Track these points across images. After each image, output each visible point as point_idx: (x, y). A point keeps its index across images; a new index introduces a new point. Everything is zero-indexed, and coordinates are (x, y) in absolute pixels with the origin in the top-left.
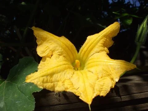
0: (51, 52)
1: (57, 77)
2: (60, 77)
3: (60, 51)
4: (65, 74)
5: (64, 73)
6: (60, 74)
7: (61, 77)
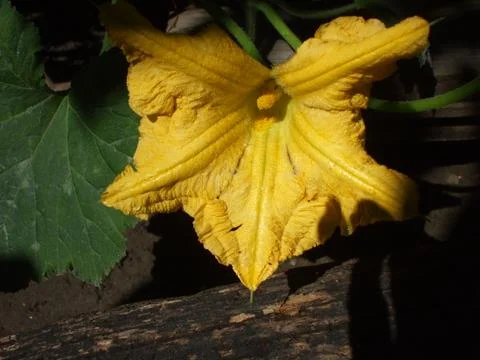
0: (169, 100)
1: (186, 188)
2: (194, 186)
3: (198, 96)
4: (209, 175)
5: (205, 174)
6: (195, 178)
7: (197, 187)
